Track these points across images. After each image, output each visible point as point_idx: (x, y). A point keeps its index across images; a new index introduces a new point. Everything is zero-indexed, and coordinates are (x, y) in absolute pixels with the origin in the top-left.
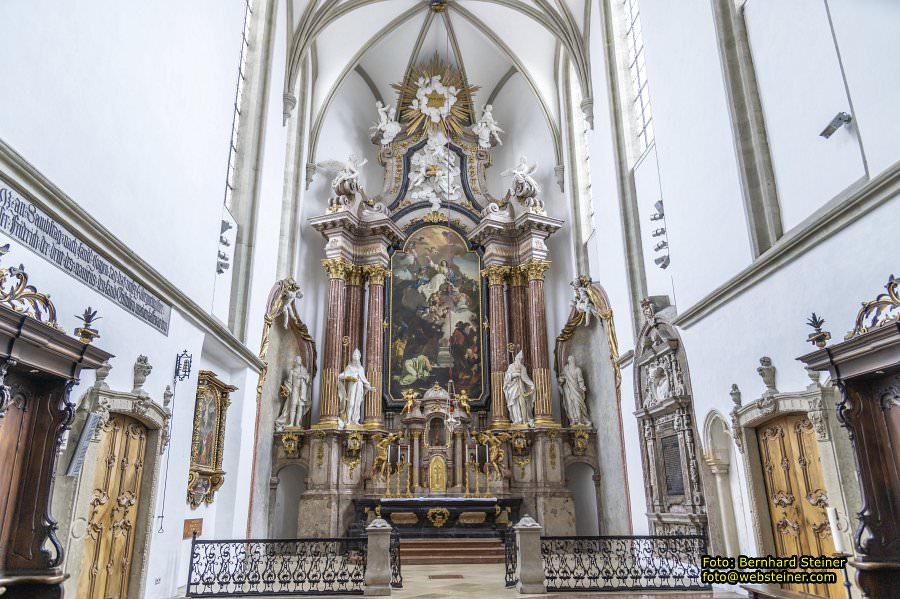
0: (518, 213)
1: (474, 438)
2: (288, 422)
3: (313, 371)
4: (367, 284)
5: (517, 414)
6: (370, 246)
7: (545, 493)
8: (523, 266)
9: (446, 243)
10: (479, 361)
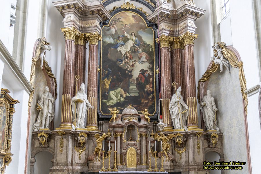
0: (178, 5)
1: (152, 137)
2: (41, 126)
3: (55, 95)
4: (88, 45)
5: (178, 124)
6: (89, 21)
7: (194, 169)
8: (181, 37)
9: (134, 22)
10: (153, 92)
